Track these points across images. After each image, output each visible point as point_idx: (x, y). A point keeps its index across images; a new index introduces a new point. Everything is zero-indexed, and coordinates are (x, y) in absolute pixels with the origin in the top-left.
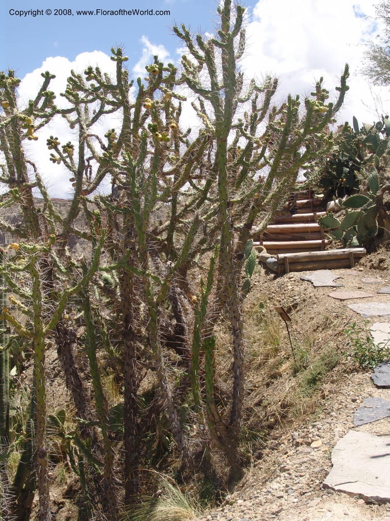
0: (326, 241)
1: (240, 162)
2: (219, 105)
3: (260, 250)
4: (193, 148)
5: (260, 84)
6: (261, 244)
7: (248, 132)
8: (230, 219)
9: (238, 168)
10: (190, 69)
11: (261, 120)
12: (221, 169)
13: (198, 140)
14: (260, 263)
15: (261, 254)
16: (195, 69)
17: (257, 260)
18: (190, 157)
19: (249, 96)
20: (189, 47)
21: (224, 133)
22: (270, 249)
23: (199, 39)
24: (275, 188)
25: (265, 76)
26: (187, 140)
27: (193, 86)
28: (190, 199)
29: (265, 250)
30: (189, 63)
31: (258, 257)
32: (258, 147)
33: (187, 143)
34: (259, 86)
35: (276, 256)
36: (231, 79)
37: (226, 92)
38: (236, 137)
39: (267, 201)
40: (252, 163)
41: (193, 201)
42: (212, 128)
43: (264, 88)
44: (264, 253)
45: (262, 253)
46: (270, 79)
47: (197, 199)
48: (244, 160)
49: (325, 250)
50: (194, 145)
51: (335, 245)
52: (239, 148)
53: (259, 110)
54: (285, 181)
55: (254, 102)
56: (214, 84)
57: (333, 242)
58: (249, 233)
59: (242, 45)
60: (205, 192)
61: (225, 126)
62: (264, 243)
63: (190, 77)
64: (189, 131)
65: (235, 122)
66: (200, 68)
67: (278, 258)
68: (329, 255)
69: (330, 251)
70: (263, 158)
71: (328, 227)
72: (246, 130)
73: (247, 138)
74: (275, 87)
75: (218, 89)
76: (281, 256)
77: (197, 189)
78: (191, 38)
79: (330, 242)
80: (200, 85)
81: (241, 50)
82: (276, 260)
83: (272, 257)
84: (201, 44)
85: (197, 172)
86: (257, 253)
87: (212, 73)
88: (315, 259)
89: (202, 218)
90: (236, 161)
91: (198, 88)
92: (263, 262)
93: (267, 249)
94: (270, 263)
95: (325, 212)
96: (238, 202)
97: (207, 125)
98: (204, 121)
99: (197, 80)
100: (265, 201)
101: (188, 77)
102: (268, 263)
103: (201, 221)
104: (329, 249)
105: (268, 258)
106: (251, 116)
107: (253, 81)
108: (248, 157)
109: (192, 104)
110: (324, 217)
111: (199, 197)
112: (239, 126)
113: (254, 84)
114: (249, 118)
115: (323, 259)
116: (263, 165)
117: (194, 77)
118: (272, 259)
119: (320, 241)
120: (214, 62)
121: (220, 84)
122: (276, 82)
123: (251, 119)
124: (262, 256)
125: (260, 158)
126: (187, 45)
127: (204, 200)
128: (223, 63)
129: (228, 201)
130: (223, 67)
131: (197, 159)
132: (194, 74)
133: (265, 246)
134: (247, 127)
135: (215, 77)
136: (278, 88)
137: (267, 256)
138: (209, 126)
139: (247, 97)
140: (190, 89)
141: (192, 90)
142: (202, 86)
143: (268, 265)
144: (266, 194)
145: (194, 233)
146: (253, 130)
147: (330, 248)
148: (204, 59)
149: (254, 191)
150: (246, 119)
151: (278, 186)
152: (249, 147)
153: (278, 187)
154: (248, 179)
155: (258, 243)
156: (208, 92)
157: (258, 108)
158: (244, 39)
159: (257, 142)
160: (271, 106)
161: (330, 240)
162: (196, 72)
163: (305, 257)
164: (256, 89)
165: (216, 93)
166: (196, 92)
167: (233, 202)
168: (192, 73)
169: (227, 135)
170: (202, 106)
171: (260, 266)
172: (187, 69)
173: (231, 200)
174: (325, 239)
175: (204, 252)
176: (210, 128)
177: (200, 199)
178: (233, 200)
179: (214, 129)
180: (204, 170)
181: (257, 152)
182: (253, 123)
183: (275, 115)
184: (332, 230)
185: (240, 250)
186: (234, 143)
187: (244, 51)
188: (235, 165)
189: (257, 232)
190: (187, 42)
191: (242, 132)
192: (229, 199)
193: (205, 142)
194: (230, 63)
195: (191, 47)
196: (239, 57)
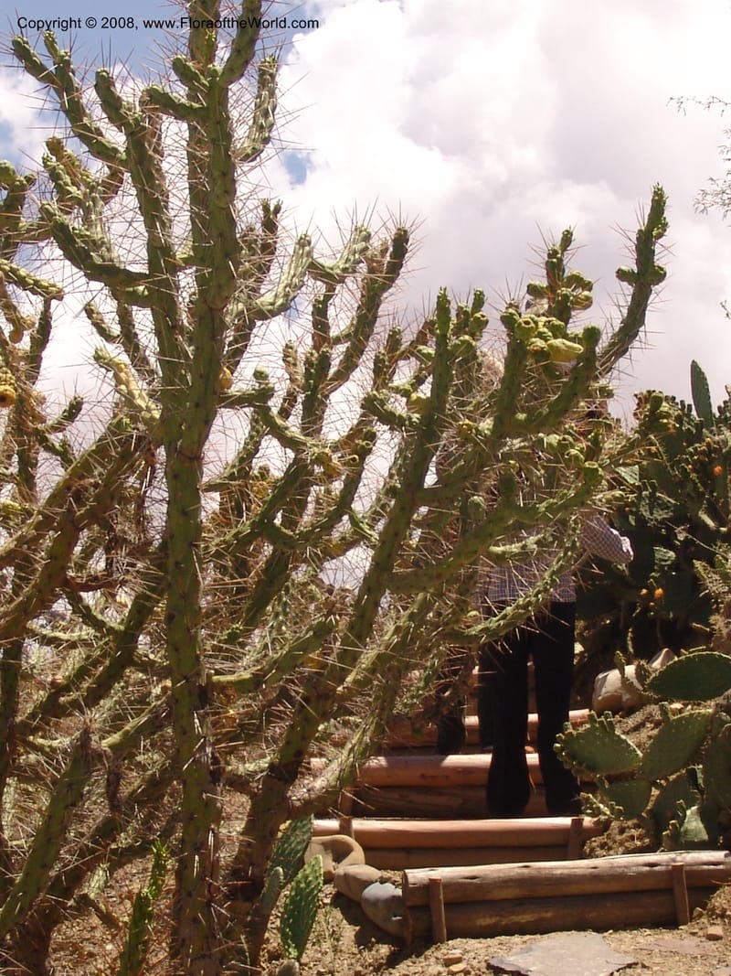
0: (588, 821)
1: (263, 528)
2: (174, 327)
3: (340, 853)
4: (82, 477)
5: (329, 252)
6: (345, 828)
7: (294, 425)
8: (209, 750)
9: (258, 550)
10: (73, 189)
11: (343, 375)
12: (177, 564)
13: (101, 450)
14: (338, 900)
15: (344, 868)
16: (92, 189)
17: (329, 889)
18: (70, 511)
19: (286, 295)
20: (67, 112)
21: (189, 428)
22: (378, 850)
23: (104, 86)
24: (388, 627)
26: (64, 443)
27: (82, 254)
28: (76, 658)
29: (358, 853)
30: (72, 165)
31: (329, 878)
32: (330, 475)
33: (64, 454)
34: (327, 263)
35: (397, 876)
36: (221, 235)
37: (200, 280)
38: (251, 437)
39: (355, 682)
40: (306, 537)
41: (82, 673)
42: (148, 410)
43: (345, 270)
44: (356, 865)
45: (346, 861)
46: (368, 238)
47: (96, 663)
48: (278, 521)
49: (582, 856)
50: (85, 468)
51: (618, 838)
52: (264, 472)
53: (338, 340)
54: (426, 606)
55: (320, 311)
56: (159, 251)
57: (614, 824)
58: (285, 799)
59: (266, 114)
60: (126, 639)
61: (197, 405)
62: (357, 824)
63: (74, 222)
64: (74, 410)
65: (242, 381)
66: (111, 187)
67: (405, 884)
68: (596, 877)
69: (602, 863)
70: (346, 518)
71: (593, 769)
72: (285, 413)
73: (287, 442)
74: (395, 268)
75: (174, 269)
76: (418, 875)
77: (98, 625)
78: (76, 80)
79: (603, 827)
80: (109, 250)
81: (261, 128)
82: (399, 892)
83: (383, 881)
84: (112, 104)
85: (98, 564)
86: (325, 863)
87: (153, 208)
88: (543, 892)
89: (105, 743)
90: (245, 526)
91: (98, 261)
92: (349, 899)
93: (366, 849)
94: (376, 903)
95: (585, 712)
96: (242, 687)
97: (129, 400)
98: (119, 381)
99: (97, 233)
100: (349, 679)
101: (66, 219)
102: (367, 901)
103: (99, 756)
104: (599, 852)
105: (368, 883)
106: (308, 363)
107: (304, 242)
108: (292, 512)
109: (89, 311)
110: (581, 730)
111: (104, 655)
112: (258, 399)
113: (309, 254)
114: (301, 368)
115: (575, 889)
116: (347, 545)
117: (86, 220)
118: (383, 889)
119: (566, 821)
120: (159, 170)
121: (182, 251)
122: (401, 242)
123: (308, 375)
124: (346, 877)
125: (335, 518)
126: (62, 104)
127: (124, 667)
128: (192, 174)
129: (203, 682)
130: (191, 188)
131: (99, 516)
132: (88, 211)
133: (361, 837)
134: (291, 398)
135: (163, 224)
136: (410, 263)
137: (364, 878)
138: (139, 402)
139: (280, 301)
140: (68, 263)
141: (75, 270)
142: (114, 255)
143: (369, 911)
144: (350, 658)
145: (70, 800)
146: (314, 412)
147: (603, 846)
148: (124, 156)
149: (305, 646)
150: (292, 369)
151: (401, 623)
152: (298, 478)
153: (397, 630)
154: (292, 591)
155: (333, 824)
156: (134, 278)
157: (334, 333)
158: (272, 94)
159: (322, 460)
160: (381, 330)
161: (603, 818)
162: (94, 200)
163: (507, 882)
164: (317, 271)
165: (166, 283)
166: (91, 277)
167: (222, 687)
168: (80, 203)
169: (203, 437)
170: (125, 319)
171: (338, 914)
172: (62, 191)
173: (215, 678)
174: (582, 813)
175: (119, 859)
176: (141, 409)
177: (107, 662)
178: (223, 678)
179: (157, 414)
180: (122, 556)
181: (328, 492)
182: (315, 390)
183: (394, 361)
184: (611, 779)
185: (252, 864)
186: (242, 460)
187: (274, 134)
188: (243, 541)
189: (319, 798)
190: (61, 97)
191: (269, 421)
192: (209, 676)
193: (126, 456)
194: (216, 174)
195: (74, 112)
196: (253, 155)
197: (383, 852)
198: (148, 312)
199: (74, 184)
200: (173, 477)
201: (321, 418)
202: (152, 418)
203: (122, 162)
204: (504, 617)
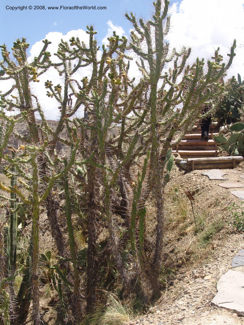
0: (218, 151)
1: (166, 99)
2: (152, 63)
3: (176, 156)
4: (136, 90)
5: (179, 51)
6: (177, 152)
7: (171, 81)
8: (158, 134)
9: (164, 104)
10: (135, 40)
11: (179, 73)
12: (153, 103)
13: (139, 85)
14: (176, 163)
15: (177, 158)
16: (139, 40)
17: (174, 162)
18: (134, 95)
19: (171, 58)
20: (134, 26)
21: (155, 80)
22: (182, 155)
23: (141, 21)
24: (187, 116)
25: (182, 47)
26: (132, 85)
27: (137, 51)
28: (133, 122)
29: (179, 156)
30: (135, 36)
31: (175, 160)
32: (177, 91)
33: (132, 86)
34: (178, 53)
35: (186, 160)
36: (161, 47)
37: (157, 55)
38: (164, 84)
39: (181, 124)
40: (173, 100)
41: (135, 123)
42: (148, 77)
43: (181, 54)
44: (179, 158)
45: (177, 157)
46: (185, 48)
47: (137, 122)
48: (168, 98)
49: (217, 157)
50: (137, 88)
51: (223, 154)
52: (165, 91)
53: (178, 67)
54: (193, 112)
55: (175, 62)
56: (150, 50)
57: (223, 152)
58: (169, 144)
59: (168, 27)
60: (143, 118)
61: (156, 76)
62: (179, 151)
63: (135, 45)
64: (134, 79)
65: (163, 74)
66: (142, 40)
67: (187, 161)
68: (220, 160)
69: (221, 158)
70: (180, 97)
71: (219, 142)
72: (170, 79)
73: (170, 84)
74: (189, 54)
75: (153, 53)
76: (190, 159)
77: (138, 115)
78: (136, 21)
79: (221, 152)
80: (141, 50)
81: (167, 29)
82: (186, 162)
83: (184, 160)
84: (142, 24)
85: (138, 105)
86: (174, 157)
87: (149, 43)
88: (211, 162)
89: (140, 134)
90: (163, 99)
91: (140, 52)
92: (178, 163)
93: (181, 155)
94: (182, 164)
95: (218, 133)
96: (163, 124)
97: (145, 76)
98: (143, 73)
99: (139, 47)
100: (180, 124)
102: (181, 164)
103: (140, 135)
104: (220, 156)
105: (181, 161)
106: (173, 71)
107: (174, 49)
108: (171, 96)
109: (136, 62)
110: (217, 136)
111: (139, 121)
112: (166, 77)
113: (175, 51)
115: (216, 162)
116: (180, 102)
117: (138, 45)
118: (183, 162)
119: (214, 151)
120: (150, 36)
121: (154, 50)
122: (190, 50)
123: (173, 73)
124: (177, 159)
125: (178, 97)
127: (142, 122)
128: (156, 36)
129: (157, 123)
130: (156, 39)
131: (138, 97)
132: (138, 44)
133: (180, 153)
134: (170, 77)
135: (151, 45)
136: (191, 54)
137: (180, 160)
138: (146, 76)
139: (170, 59)
140: (134, 52)
141: (136, 54)
142: (142, 51)
143: (181, 165)
144: (181, 120)
145: (135, 143)
146: (174, 79)
147: (221, 155)
148: (144, 34)
149: (174, 117)
150: (170, 73)
151: (189, 115)
152: (171, 91)
153: (188, 116)
154: (170, 110)
155: (175, 151)
156: (145, 55)
157: (178, 66)
158: (169, 23)
159: (176, 87)
160: (186, 65)
161: (221, 151)
162: (139, 42)
163: (204, 161)
164: (176, 54)
165: (151, 55)
166: (138, 55)
167: (160, 124)
168: (136, 42)
169: (157, 82)
170: (143, 63)
171: (176, 165)
172: (133, 40)
173: (159, 123)
174: (217, 150)
175: (141, 155)
176: (147, 78)
177: (139, 122)
178: (160, 123)
179: (149, 78)
180: (143, 103)
181: (176, 93)
182: (175, 76)
183: (188, 70)
184: (222, 144)
185: (164, 155)
186: (162, 88)
187: (169, 30)
188: (162, 101)
189: (175, 144)
190: (133, 23)
191: (167, 81)
192: (158, 122)
193: (143, 86)
194: (160, 36)
195: (136, 26)
196: (166, 34)
197: (183, 156)
198: (147, 61)
199: (136, 39)
200: (152, 88)
201: (175, 81)
202: (149, 79)
203: (144, 35)
204: (206, 114)
